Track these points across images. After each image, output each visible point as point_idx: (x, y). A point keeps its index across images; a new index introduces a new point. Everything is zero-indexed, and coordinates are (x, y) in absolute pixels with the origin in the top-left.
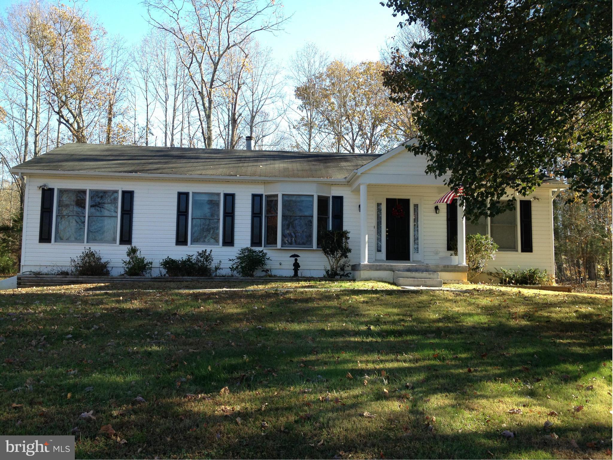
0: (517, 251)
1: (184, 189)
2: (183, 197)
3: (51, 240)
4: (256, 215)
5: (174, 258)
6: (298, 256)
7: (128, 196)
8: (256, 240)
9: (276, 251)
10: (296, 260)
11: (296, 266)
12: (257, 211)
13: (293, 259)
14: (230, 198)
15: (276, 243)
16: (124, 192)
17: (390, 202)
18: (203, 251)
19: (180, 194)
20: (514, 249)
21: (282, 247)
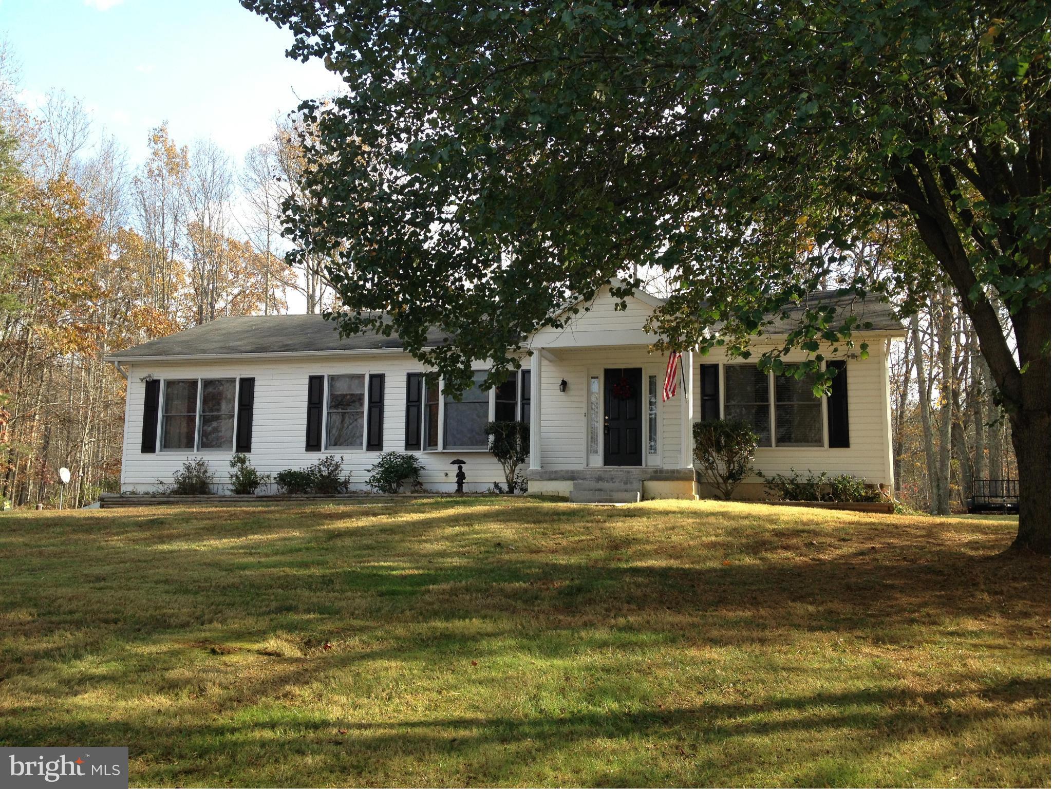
0: (822, 446)
1: (317, 372)
2: (315, 383)
3: (155, 449)
4: (412, 402)
5: (295, 469)
6: (464, 463)
7: (248, 385)
8: (412, 442)
9: (433, 456)
10: (460, 468)
11: (461, 476)
12: (414, 397)
13: (456, 466)
14: (378, 381)
15: (436, 445)
16: (242, 380)
17: (611, 374)
18: (327, 458)
19: (312, 379)
20: (819, 442)
21: (444, 449)
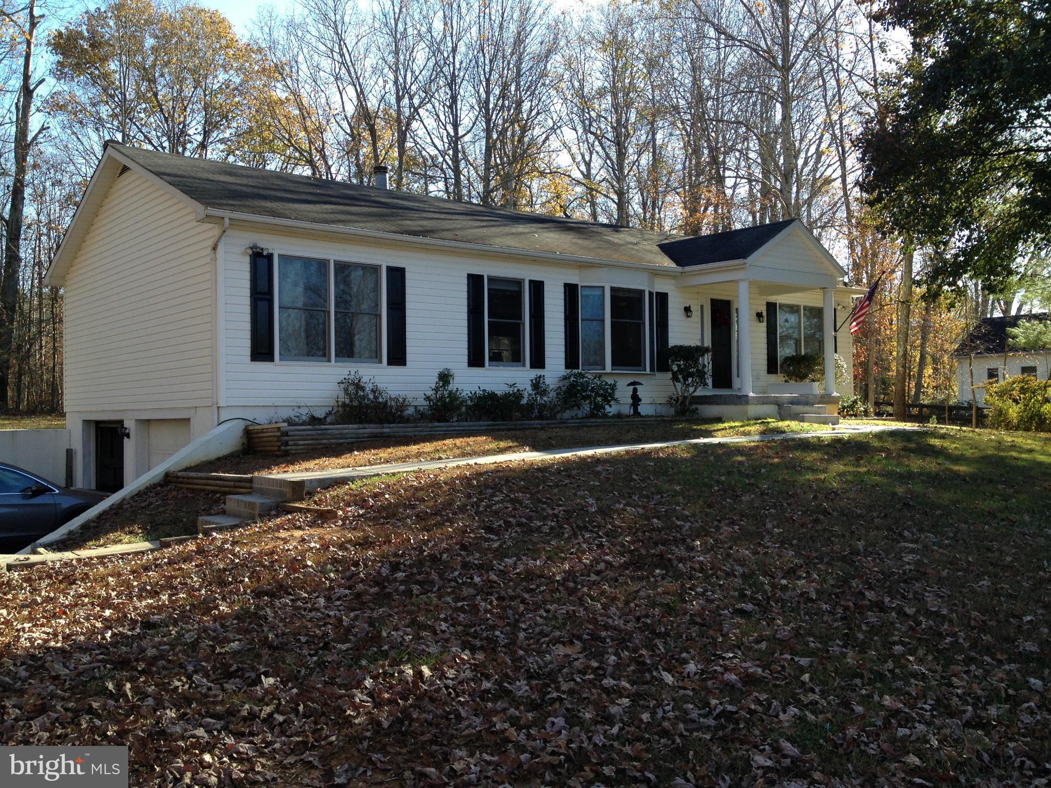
1: (474, 270)
3: (273, 355)
5: (489, 388)
6: (640, 384)
7: (397, 276)
8: (571, 361)
10: (635, 390)
11: (636, 399)
13: (632, 388)
14: (537, 288)
16: (388, 269)
17: (714, 302)
